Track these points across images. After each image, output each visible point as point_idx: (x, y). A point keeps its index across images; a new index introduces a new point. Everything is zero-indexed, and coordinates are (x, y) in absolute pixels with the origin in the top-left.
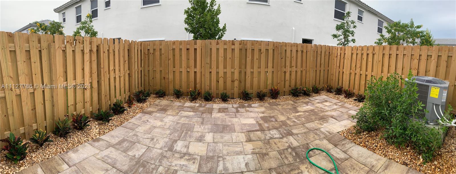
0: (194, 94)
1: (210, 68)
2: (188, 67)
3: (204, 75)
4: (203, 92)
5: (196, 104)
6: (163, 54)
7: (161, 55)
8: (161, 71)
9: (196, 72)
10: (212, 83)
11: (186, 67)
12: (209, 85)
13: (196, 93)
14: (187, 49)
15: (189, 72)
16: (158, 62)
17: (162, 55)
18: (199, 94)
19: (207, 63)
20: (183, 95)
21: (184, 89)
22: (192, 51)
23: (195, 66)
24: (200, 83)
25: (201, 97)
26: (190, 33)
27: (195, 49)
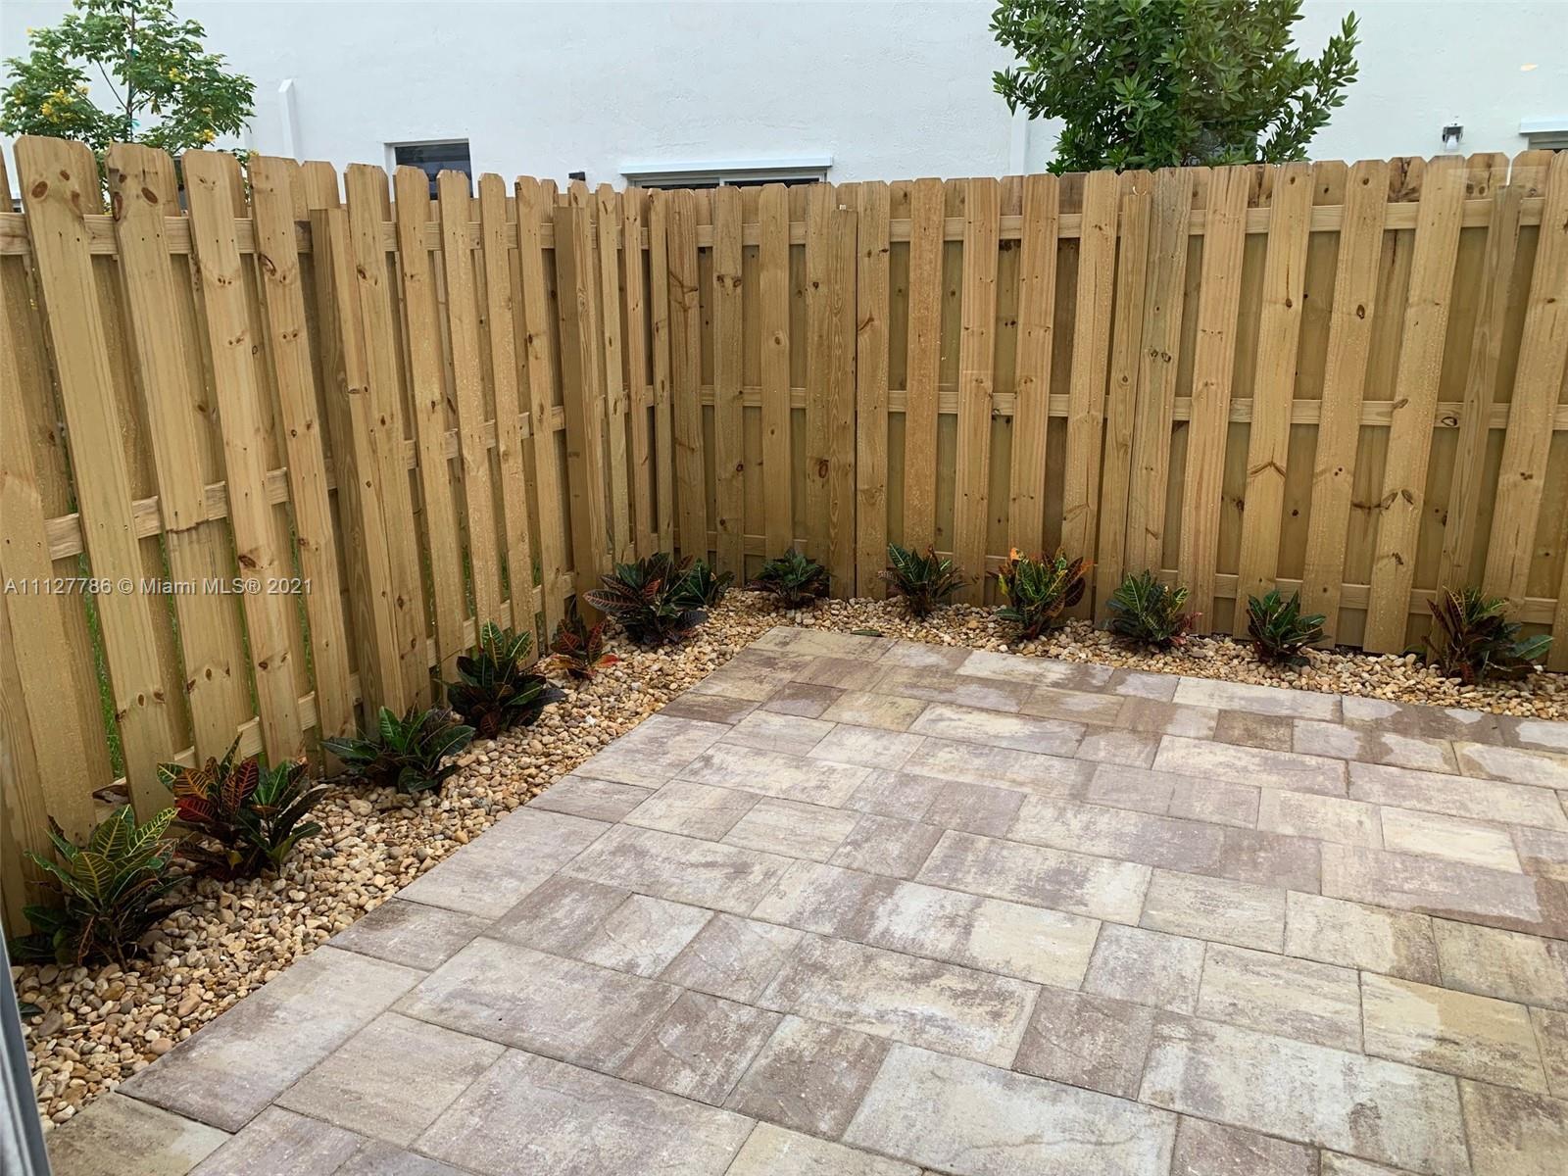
0: (1038, 591)
1: (1177, 394)
2: (1004, 381)
3: (1128, 447)
4: (1108, 575)
5: (1047, 664)
6: (816, 285)
7: (798, 292)
8: (797, 414)
9: (1065, 419)
10: (1186, 509)
11: (988, 385)
12: (1157, 525)
13: (1052, 581)
14: (1005, 245)
15: (1009, 420)
16: (778, 341)
17: (811, 289)
18: (1075, 590)
19: (1155, 353)
20: (955, 593)
21: (963, 553)
22: (1039, 265)
23: (1061, 379)
24: (1094, 507)
25: (1092, 618)
26: (1034, 115)
27: (1069, 247)
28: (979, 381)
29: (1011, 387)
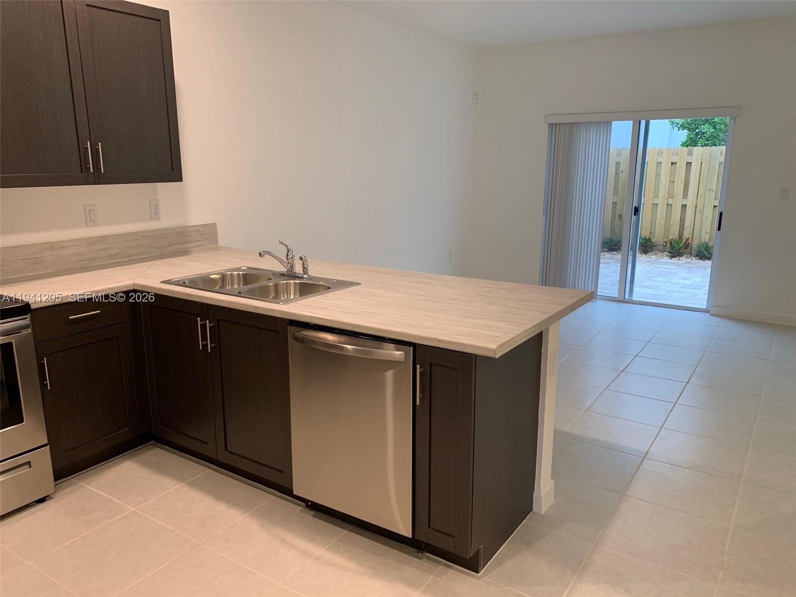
0: (677, 245)
1: (715, 199)
2: (671, 195)
3: (702, 212)
4: (695, 244)
5: (679, 261)
6: (622, 172)
7: (617, 174)
8: (615, 203)
9: (686, 205)
11: (666, 197)
12: (709, 231)
13: (681, 243)
14: (672, 164)
15: (671, 205)
16: (611, 185)
18: (687, 245)
19: (710, 189)
20: (654, 248)
21: (658, 238)
22: (681, 168)
23: (685, 195)
24: (692, 226)
25: (691, 254)
27: (689, 164)
28: (664, 196)
29: (672, 197)
